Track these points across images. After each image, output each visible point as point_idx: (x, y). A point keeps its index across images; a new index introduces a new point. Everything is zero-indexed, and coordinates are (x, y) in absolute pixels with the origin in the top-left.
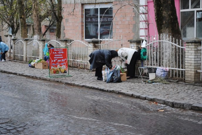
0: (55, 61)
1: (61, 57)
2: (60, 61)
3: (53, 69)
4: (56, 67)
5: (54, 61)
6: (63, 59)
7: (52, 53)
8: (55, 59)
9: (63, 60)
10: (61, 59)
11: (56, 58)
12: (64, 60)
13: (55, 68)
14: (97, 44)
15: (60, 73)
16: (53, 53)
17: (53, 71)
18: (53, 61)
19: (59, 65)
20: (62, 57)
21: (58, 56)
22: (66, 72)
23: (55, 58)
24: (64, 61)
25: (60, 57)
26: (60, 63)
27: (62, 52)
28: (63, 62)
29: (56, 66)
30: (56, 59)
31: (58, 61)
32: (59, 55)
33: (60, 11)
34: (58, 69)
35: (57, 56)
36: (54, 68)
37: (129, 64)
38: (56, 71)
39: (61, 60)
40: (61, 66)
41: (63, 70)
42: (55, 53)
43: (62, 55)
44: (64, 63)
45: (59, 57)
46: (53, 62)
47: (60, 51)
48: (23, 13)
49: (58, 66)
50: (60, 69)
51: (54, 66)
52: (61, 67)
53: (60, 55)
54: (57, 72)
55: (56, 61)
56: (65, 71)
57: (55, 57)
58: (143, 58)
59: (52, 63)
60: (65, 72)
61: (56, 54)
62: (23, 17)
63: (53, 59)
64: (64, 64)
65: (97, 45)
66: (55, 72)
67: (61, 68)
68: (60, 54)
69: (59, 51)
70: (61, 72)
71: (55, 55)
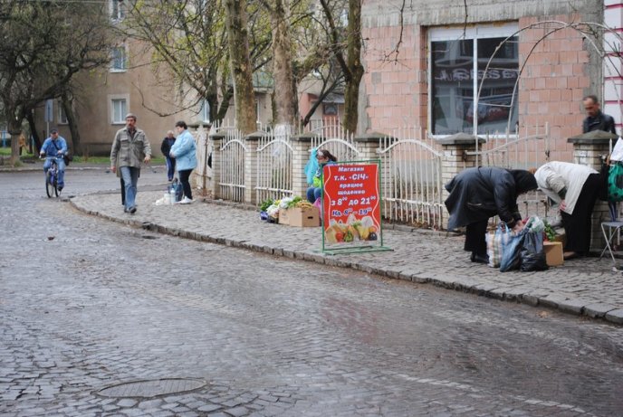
0: (340, 202)
1: (360, 192)
2: (356, 202)
3: (335, 227)
4: (345, 221)
5: (336, 202)
6: (366, 196)
7: (332, 178)
8: (341, 197)
9: (366, 201)
10: (359, 197)
11: (345, 193)
12: (368, 199)
13: (342, 226)
14: (469, 150)
15: (357, 239)
16: (336, 177)
17: (334, 233)
18: (334, 202)
19: (352, 217)
20: (363, 192)
21: (350, 189)
22: (375, 238)
23: (340, 193)
24: (368, 203)
25: (356, 192)
26: (356, 208)
27: (363, 177)
28: (365, 206)
29: (345, 219)
30: (345, 196)
31: (351, 203)
32: (353, 186)
33: (355, 49)
34: (351, 229)
35: (347, 189)
36: (338, 225)
37: (571, 213)
38: (344, 235)
39: (360, 201)
40: (359, 217)
41: (364, 232)
42: (342, 178)
43: (361, 185)
44: (369, 209)
45: (352, 192)
46: (336, 207)
47: (357, 173)
48: (244, 57)
49: (352, 219)
50: (355, 226)
51: (337, 219)
52: (359, 221)
53: (357, 185)
54: (347, 238)
55: (345, 204)
56: (370, 234)
57: (342, 190)
58: (616, 194)
59: (333, 208)
60: (371, 237)
61: (343, 182)
62: (243, 68)
63: (336, 198)
64: (370, 214)
65: (469, 153)
66: (341, 237)
67: (359, 224)
68: (357, 182)
69: (354, 172)
70: (360, 237)
71: (341, 186)
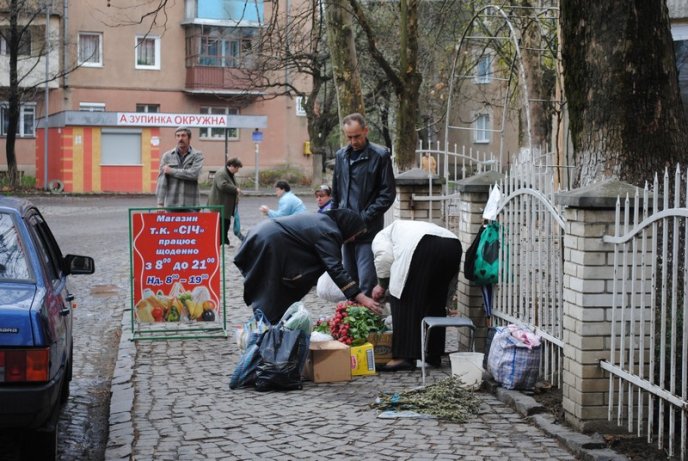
0: (159, 265)
1: (190, 251)
2: (185, 265)
3: (151, 301)
4: (167, 292)
5: (154, 265)
6: (200, 257)
7: (147, 230)
8: (161, 257)
9: (200, 265)
10: (189, 259)
11: (167, 252)
12: (203, 262)
13: (163, 299)
15: (186, 318)
16: (153, 230)
17: (149, 308)
18: (150, 265)
19: (178, 286)
20: (196, 252)
21: (176, 247)
22: (211, 319)
23: (159, 252)
24: (203, 267)
25: (184, 252)
26: (184, 274)
27: (197, 230)
28: (199, 272)
29: (167, 290)
30: (167, 256)
31: (177, 266)
32: (179, 242)
34: (176, 304)
35: (170, 247)
36: (157, 297)
37: (399, 297)
38: (166, 311)
39: (191, 264)
40: (190, 287)
41: (196, 308)
42: (163, 231)
43: (193, 242)
44: (204, 277)
45: (178, 252)
46: (153, 271)
47: (187, 224)
48: (347, 62)
49: (178, 290)
50: (183, 300)
51: (155, 289)
52: (188, 293)
53: (187, 242)
54: (170, 316)
55: (168, 269)
56: (205, 312)
57: (163, 247)
59: (147, 273)
60: (207, 316)
61: (164, 237)
63: (154, 259)
64: (205, 283)
66: (161, 315)
67: (189, 298)
68: (186, 237)
69: (181, 223)
70: (189, 316)
71: (161, 242)
